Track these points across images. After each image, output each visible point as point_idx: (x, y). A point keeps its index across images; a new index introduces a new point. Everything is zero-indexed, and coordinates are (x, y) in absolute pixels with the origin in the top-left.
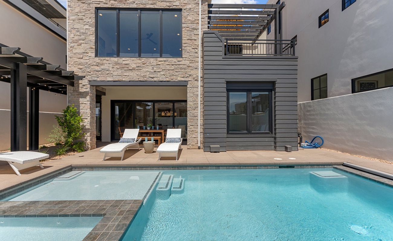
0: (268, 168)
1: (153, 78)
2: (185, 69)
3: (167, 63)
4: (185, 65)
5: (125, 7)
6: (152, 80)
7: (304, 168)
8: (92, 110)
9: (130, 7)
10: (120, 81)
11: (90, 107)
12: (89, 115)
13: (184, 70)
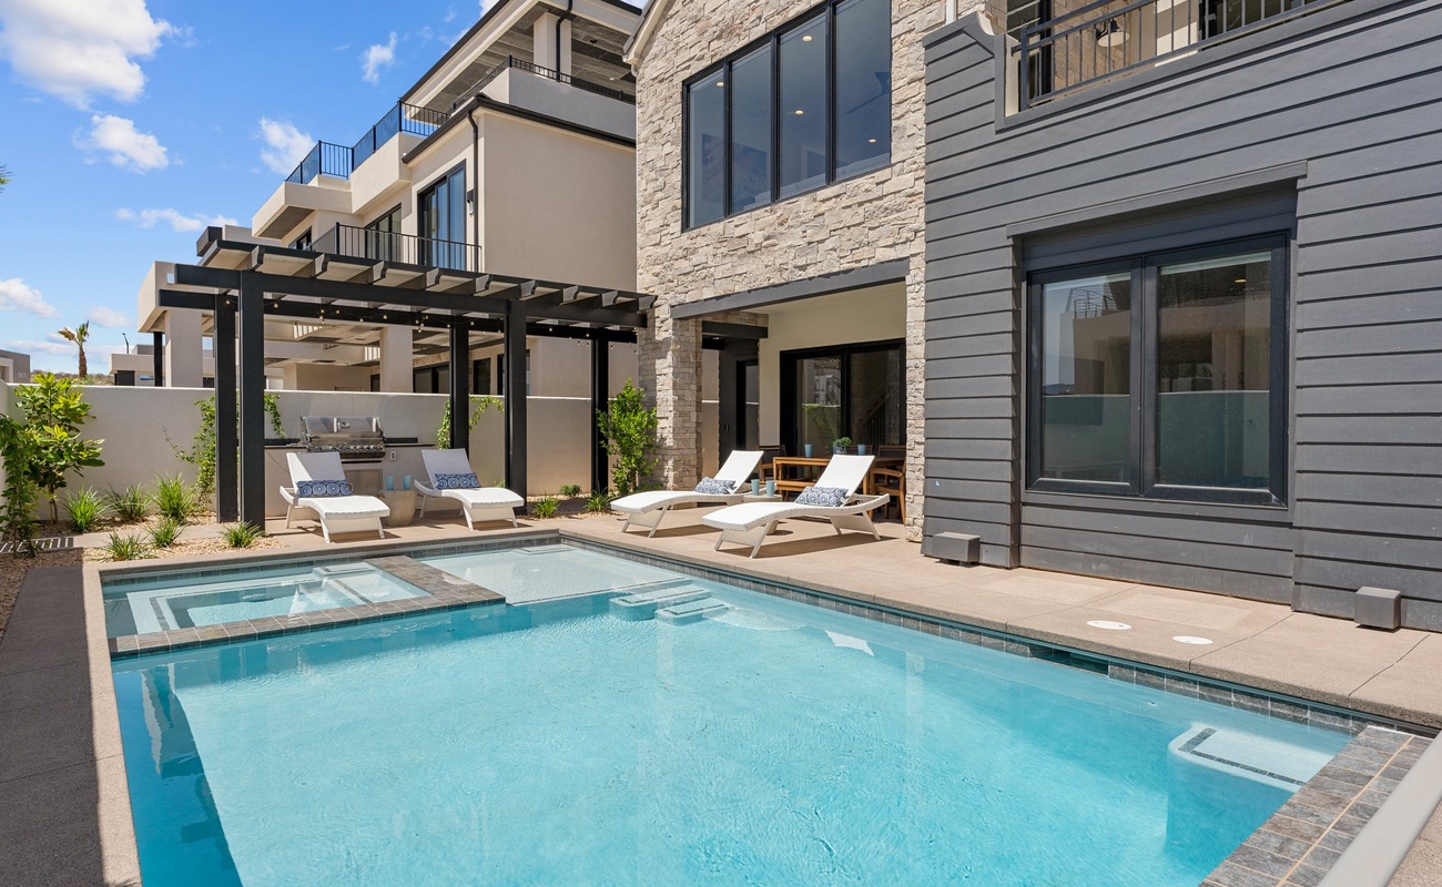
0: (980, 644)
1: (803, 268)
2: (898, 211)
3: (845, 201)
4: (900, 191)
5: (739, 46)
6: (803, 275)
7: (1160, 687)
8: (680, 392)
9: (752, 39)
10: (729, 295)
11: (674, 383)
12: (671, 408)
13: (896, 216)
